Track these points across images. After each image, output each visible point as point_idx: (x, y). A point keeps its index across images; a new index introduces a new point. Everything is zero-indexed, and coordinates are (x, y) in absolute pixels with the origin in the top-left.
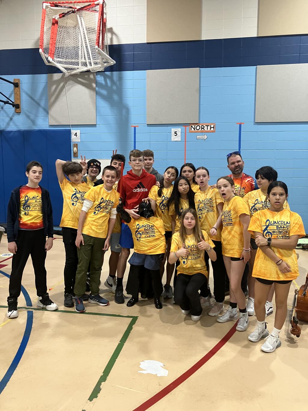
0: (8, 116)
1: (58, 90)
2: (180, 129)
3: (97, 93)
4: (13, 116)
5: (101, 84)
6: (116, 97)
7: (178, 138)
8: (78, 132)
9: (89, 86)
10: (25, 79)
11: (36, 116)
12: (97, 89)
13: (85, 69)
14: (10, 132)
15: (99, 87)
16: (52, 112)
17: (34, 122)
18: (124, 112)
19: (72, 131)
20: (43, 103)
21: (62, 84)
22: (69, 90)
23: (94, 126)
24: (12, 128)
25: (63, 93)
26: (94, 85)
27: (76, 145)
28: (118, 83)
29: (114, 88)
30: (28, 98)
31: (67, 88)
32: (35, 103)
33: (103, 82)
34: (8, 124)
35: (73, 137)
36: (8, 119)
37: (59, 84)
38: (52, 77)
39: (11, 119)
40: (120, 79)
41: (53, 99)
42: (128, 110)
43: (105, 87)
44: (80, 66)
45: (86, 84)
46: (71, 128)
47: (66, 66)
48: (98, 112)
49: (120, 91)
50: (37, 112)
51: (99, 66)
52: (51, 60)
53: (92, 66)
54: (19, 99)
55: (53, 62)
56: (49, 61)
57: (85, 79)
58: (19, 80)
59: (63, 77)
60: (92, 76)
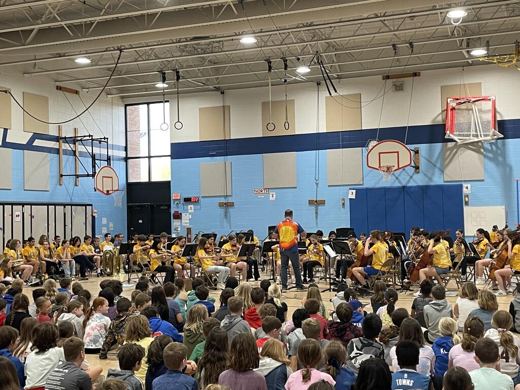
0: (409, 175)
1: (452, 155)
3: (485, 156)
4: (413, 175)
5: (488, 149)
6: (500, 159)
8: (469, 186)
9: (478, 151)
10: (423, 148)
11: (433, 174)
12: (484, 153)
13: (476, 140)
14: (411, 187)
15: (486, 152)
16: (447, 171)
17: (430, 179)
18: (508, 169)
19: (464, 185)
20: (438, 165)
21: (455, 150)
22: (461, 154)
23: (483, 180)
24: (412, 184)
25: (455, 158)
26: (482, 150)
27: (467, 196)
28: (502, 148)
30: (425, 161)
31: (459, 153)
32: (431, 165)
33: (490, 148)
34: (409, 181)
35: (464, 190)
36: (409, 177)
37: (453, 150)
38: (446, 145)
39: (411, 177)
40: (504, 145)
41: (447, 161)
42: (511, 169)
43: (491, 151)
44: (471, 137)
45: (476, 149)
46: (463, 183)
47: (460, 138)
48: (485, 169)
49: (504, 154)
50: (434, 171)
51: (489, 138)
52: (451, 135)
53: (483, 138)
54: (418, 162)
55: (452, 136)
56: (449, 136)
57: (476, 147)
58: (418, 148)
59: (456, 145)
60: (480, 144)
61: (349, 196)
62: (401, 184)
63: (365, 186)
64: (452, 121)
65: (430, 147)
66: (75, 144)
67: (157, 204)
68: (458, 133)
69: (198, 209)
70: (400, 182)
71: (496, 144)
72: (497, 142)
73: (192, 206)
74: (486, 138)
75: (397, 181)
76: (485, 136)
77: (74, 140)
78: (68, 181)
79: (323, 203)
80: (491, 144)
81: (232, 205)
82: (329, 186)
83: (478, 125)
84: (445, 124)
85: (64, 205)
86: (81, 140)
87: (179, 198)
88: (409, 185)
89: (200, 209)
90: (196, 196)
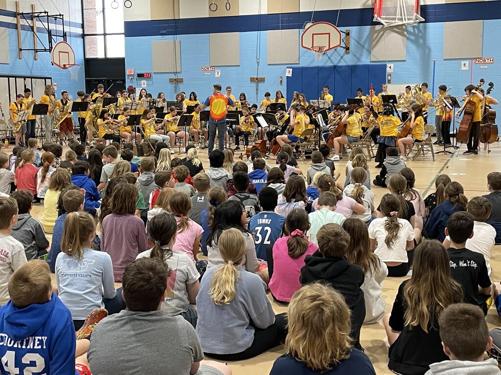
0: (340, 55)
1: (379, 37)
2: (468, 62)
3: (408, 39)
4: (344, 55)
5: (411, 32)
6: (421, 41)
7: (466, 68)
8: (392, 65)
9: (402, 34)
10: (354, 30)
11: (361, 55)
12: (407, 35)
13: (400, 23)
14: (341, 67)
15: (409, 34)
16: (373, 52)
17: (359, 60)
18: (427, 51)
19: (387, 65)
20: (366, 46)
21: (382, 33)
22: (387, 37)
23: (404, 61)
24: (342, 64)
25: (381, 40)
26: (406, 33)
27: (390, 75)
28: (423, 31)
29: (420, 34)
30: (355, 42)
31: (385, 35)
32: (360, 46)
33: (412, 31)
34: (339, 61)
35: (388, 69)
36: (339, 58)
37: (380, 33)
38: (374, 28)
39: (342, 57)
40: (425, 28)
41: (374, 43)
42: (430, 50)
43: (414, 34)
44: (397, 21)
45: (400, 32)
46: (387, 63)
47: (386, 21)
48: (407, 51)
49: (424, 37)
50: (362, 52)
51: (412, 21)
52: (378, 18)
53: (407, 22)
54: (349, 44)
55: (380, 20)
56: (377, 19)
57: (400, 29)
58: (349, 30)
59: (382, 28)
60: (404, 27)
61: (286, 74)
62: (333, 64)
63: (301, 65)
64: (380, 5)
65: (360, 29)
66: (32, 20)
67: (113, 79)
68: (385, 17)
69: (150, 85)
70: (332, 62)
71: (418, 28)
72: (419, 25)
73: (145, 81)
74: (410, 22)
75: (329, 61)
76: (409, 19)
77: (31, 16)
78: (27, 55)
79: (262, 80)
80: (414, 27)
81: (181, 81)
82: (269, 65)
83: (403, 9)
84: (373, 8)
85: (25, 78)
86: (38, 16)
87: (133, 74)
88: (340, 64)
89: (152, 84)
90: (148, 72)
